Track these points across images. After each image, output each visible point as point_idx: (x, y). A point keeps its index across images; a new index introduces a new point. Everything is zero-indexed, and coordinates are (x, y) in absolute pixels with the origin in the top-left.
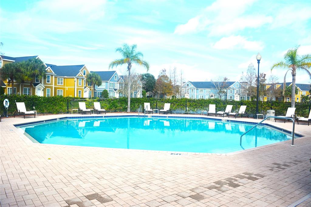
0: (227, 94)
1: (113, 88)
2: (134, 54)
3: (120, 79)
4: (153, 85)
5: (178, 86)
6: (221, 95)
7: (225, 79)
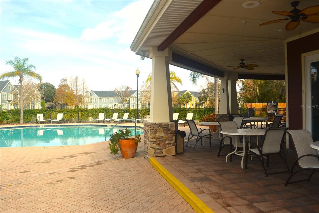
0: (129, 102)
1: (6, 99)
2: (26, 67)
3: (14, 89)
4: (52, 95)
5: (80, 95)
6: (124, 104)
7: (128, 88)
